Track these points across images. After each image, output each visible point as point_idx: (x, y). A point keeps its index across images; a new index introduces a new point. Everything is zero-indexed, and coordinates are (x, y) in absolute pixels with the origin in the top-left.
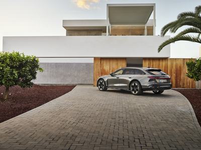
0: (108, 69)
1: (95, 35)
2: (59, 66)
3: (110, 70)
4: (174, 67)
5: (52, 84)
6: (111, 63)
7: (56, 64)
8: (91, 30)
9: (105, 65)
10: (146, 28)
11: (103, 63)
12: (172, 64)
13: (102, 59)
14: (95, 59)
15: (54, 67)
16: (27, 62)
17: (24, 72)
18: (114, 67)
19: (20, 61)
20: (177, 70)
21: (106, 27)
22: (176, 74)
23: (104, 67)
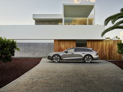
0: (64, 47)
1: (54, 24)
2: (30, 45)
3: (65, 48)
4: (108, 46)
5: (25, 57)
6: (66, 43)
7: (28, 43)
8: (51, 21)
9: (61, 44)
10: (88, 20)
11: (60, 43)
12: (106, 44)
13: (60, 40)
14: (55, 40)
15: (27, 45)
16: (8, 44)
17: (6, 51)
18: (68, 46)
19: (3, 44)
20: (109, 48)
21: (62, 19)
22: (109, 51)
23: (61, 46)
